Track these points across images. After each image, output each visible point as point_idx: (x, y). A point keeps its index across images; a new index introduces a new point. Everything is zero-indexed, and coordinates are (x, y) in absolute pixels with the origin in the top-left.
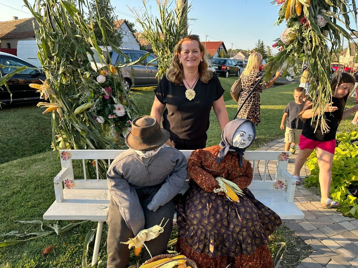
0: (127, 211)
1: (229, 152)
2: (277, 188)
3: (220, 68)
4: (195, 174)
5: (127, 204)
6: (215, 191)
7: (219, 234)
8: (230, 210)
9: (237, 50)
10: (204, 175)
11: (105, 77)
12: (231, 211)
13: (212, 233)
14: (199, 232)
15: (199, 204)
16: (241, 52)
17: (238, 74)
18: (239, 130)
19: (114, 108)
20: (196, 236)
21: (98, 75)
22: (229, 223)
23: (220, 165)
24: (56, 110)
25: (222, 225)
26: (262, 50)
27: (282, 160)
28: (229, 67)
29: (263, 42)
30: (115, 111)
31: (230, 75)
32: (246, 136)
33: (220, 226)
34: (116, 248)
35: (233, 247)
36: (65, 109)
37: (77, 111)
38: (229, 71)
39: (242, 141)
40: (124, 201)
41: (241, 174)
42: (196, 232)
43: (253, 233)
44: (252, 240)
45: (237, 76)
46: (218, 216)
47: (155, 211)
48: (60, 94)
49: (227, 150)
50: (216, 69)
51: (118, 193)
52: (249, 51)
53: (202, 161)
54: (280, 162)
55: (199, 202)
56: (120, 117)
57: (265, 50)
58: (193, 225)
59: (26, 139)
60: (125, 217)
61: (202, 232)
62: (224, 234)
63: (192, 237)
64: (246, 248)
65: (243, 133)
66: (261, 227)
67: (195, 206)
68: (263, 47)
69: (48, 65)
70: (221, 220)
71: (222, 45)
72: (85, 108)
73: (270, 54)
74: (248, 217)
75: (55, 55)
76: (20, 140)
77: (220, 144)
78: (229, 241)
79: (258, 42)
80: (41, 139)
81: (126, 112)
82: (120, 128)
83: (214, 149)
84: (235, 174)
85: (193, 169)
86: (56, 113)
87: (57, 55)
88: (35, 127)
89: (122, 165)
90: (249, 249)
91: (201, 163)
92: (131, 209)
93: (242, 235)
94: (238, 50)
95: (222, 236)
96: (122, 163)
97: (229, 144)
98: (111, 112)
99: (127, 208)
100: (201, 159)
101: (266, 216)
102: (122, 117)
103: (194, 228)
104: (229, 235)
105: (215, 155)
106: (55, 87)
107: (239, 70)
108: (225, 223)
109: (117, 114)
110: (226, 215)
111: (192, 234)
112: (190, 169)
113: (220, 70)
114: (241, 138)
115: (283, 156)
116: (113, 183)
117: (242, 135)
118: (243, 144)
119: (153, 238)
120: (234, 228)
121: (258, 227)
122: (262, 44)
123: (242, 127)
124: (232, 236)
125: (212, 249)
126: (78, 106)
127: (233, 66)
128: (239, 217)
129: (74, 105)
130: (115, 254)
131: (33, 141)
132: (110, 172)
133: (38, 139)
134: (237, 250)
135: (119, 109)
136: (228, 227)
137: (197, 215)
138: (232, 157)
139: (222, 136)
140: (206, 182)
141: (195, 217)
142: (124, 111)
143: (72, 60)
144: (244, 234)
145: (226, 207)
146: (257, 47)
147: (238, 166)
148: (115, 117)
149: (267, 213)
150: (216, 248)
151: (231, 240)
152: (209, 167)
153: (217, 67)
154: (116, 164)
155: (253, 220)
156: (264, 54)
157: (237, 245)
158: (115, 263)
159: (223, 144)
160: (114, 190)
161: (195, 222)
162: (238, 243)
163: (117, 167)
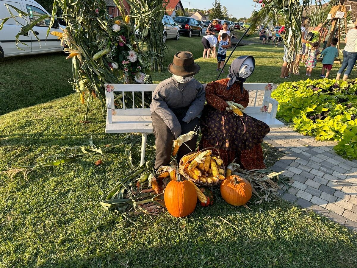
0: (171, 122)
1: (235, 82)
2: (263, 111)
3: (183, 27)
4: (212, 99)
5: (170, 117)
6: (227, 109)
7: (231, 136)
8: (237, 121)
9: (193, 9)
10: (218, 99)
11: (119, 27)
12: (239, 121)
13: (227, 135)
14: (219, 135)
15: (217, 118)
16: (198, 12)
17: (201, 34)
18: (244, 64)
19: (128, 55)
20: (217, 137)
21: (114, 24)
22: (237, 129)
23: (228, 92)
24: (76, 56)
25: (233, 130)
26: (219, 10)
27: (268, 90)
28: (192, 26)
29: (220, 2)
30: (129, 57)
31: (193, 34)
32: (249, 68)
33: (231, 131)
34: (164, 148)
35: (240, 145)
36: (85, 55)
37: (95, 57)
38: (192, 30)
39: (246, 72)
40: (168, 115)
41: (242, 99)
42: (217, 135)
43: (253, 135)
44: (252, 140)
45: (199, 36)
46: (231, 125)
47: (188, 123)
48: (80, 41)
49: (234, 79)
50: (180, 28)
51: (162, 110)
52: (205, 11)
53: (215, 90)
54: (267, 91)
55: (217, 117)
56: (132, 63)
57: (221, 10)
58: (214, 131)
59: (14, 93)
60: (170, 126)
61: (221, 135)
62: (234, 136)
63: (214, 139)
64: (249, 144)
65: (246, 65)
66: (257, 131)
67: (214, 120)
68: (219, 7)
69: (67, 14)
70: (232, 127)
71: (179, 4)
72: (103, 54)
73: (226, 15)
74: (249, 125)
75: (75, 5)
76: (8, 94)
77: (228, 77)
78: (237, 140)
79: (215, 2)
80: (28, 94)
81: (137, 59)
82: (131, 73)
83: (223, 81)
84: (238, 99)
85: (210, 96)
86: (76, 58)
87: (77, 5)
88: (18, 82)
89: (164, 90)
90: (250, 145)
91: (215, 91)
92: (173, 120)
93: (246, 136)
94: (195, 9)
95: (233, 138)
96: (164, 89)
97: (236, 76)
98: (125, 59)
99: (171, 120)
100: (215, 88)
101: (260, 125)
102: (134, 62)
103: (215, 133)
104: (237, 137)
105: (225, 85)
106: (74, 35)
107: (202, 30)
108: (235, 129)
109: (130, 60)
110: (235, 124)
111: (214, 136)
112: (208, 96)
113: (184, 29)
114: (245, 70)
115: (269, 86)
116: (159, 104)
117: (246, 68)
118: (247, 74)
119: (189, 140)
120: (241, 131)
121: (256, 131)
122: (219, 4)
123: (246, 61)
124: (240, 137)
125: (227, 145)
126: (95, 53)
127: (195, 26)
128: (244, 124)
129: (92, 52)
130: (163, 151)
131: (21, 95)
132: (155, 96)
133: (26, 94)
134: (242, 146)
135: (132, 56)
136: (236, 132)
137: (217, 125)
138: (237, 85)
139: (229, 70)
140: (220, 104)
141: (215, 126)
142: (136, 57)
143: (91, 10)
144: (247, 135)
145: (235, 119)
146: (214, 7)
147: (240, 93)
148: (128, 62)
149: (260, 124)
150: (230, 144)
151: (239, 140)
152: (220, 94)
153: (180, 26)
154: (160, 90)
155: (252, 127)
156: (221, 15)
157: (242, 143)
158: (163, 158)
159: (230, 76)
160: (159, 109)
161: (216, 129)
162: (243, 142)
163: (160, 92)
